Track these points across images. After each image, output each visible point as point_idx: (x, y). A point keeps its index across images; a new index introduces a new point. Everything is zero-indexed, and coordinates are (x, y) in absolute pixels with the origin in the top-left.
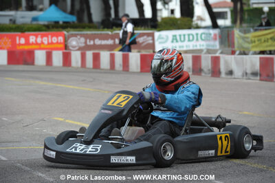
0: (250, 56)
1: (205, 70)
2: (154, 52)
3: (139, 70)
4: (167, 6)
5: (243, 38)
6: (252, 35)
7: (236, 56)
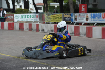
0: (50, 24)
2: (14, 22)
3: (8, 29)
4: (19, 4)
5: (48, 17)
6: (51, 16)
7: (45, 24)
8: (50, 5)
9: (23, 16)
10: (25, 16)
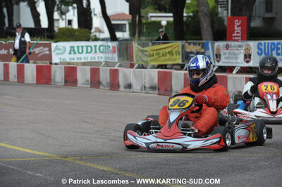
0: (148, 69)
1: (104, 83)
2: (51, 63)
3: (35, 82)
4: (64, 17)
6: (150, 48)
7: (134, 69)
8: (147, 18)
9: (76, 49)
10: (80, 49)
